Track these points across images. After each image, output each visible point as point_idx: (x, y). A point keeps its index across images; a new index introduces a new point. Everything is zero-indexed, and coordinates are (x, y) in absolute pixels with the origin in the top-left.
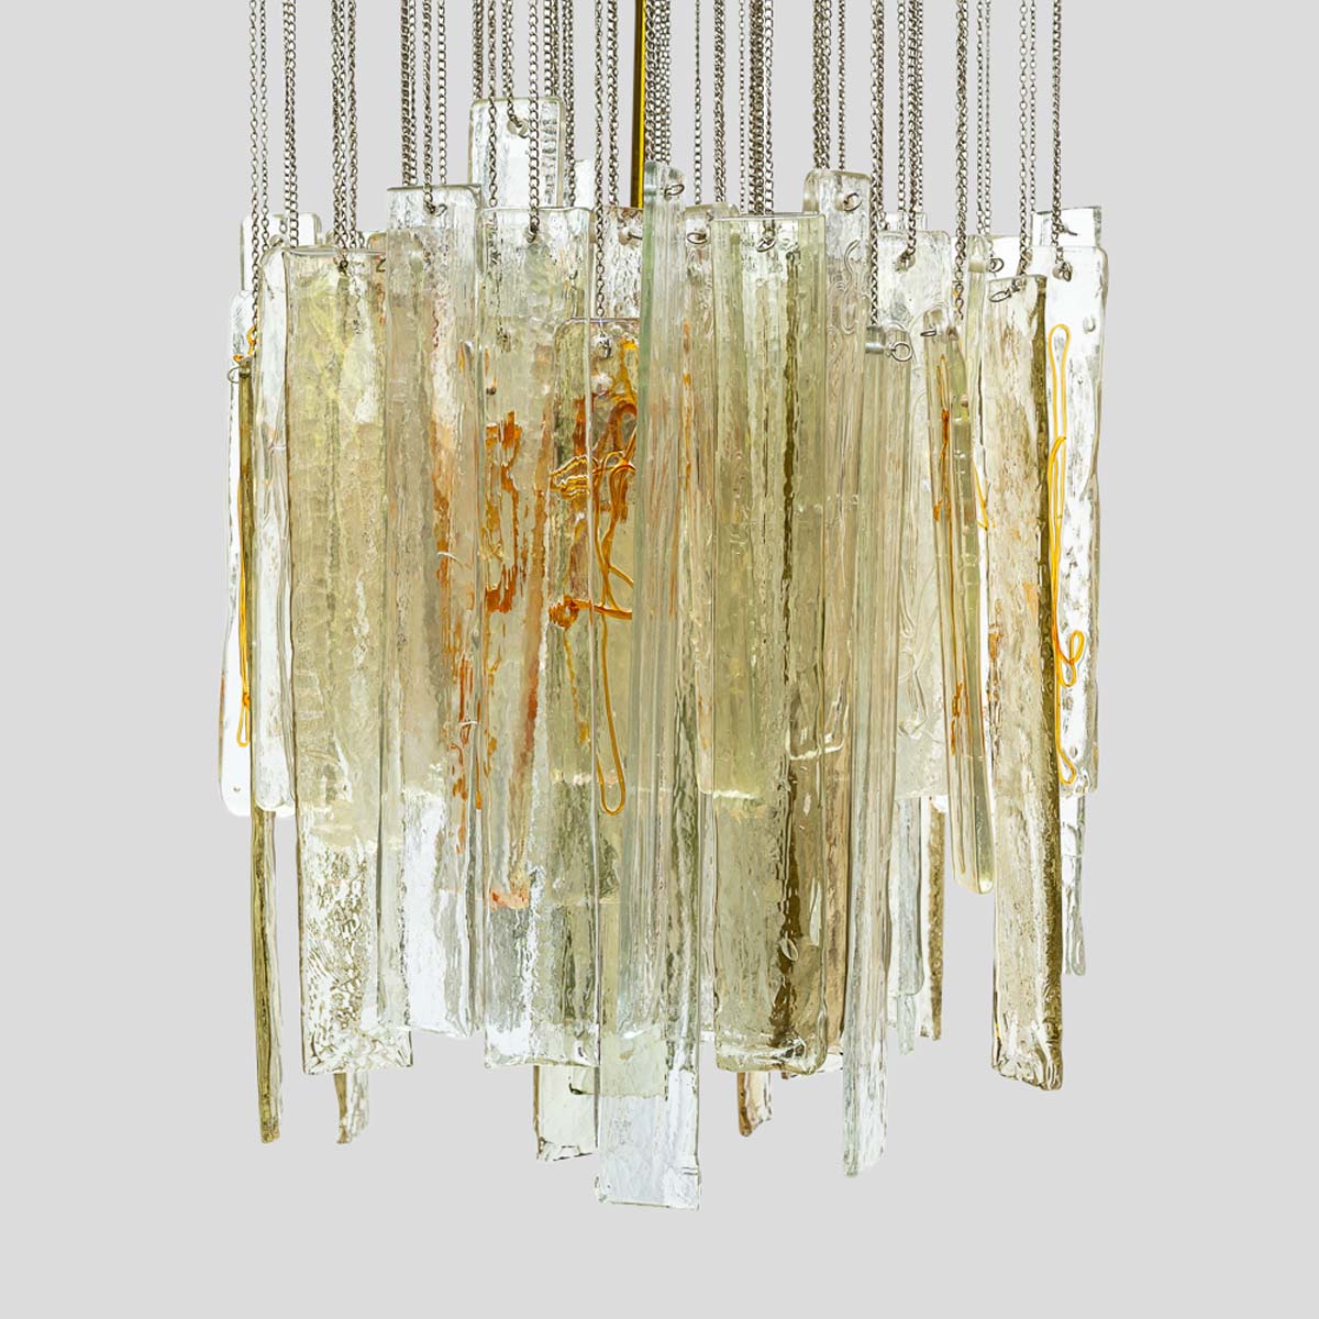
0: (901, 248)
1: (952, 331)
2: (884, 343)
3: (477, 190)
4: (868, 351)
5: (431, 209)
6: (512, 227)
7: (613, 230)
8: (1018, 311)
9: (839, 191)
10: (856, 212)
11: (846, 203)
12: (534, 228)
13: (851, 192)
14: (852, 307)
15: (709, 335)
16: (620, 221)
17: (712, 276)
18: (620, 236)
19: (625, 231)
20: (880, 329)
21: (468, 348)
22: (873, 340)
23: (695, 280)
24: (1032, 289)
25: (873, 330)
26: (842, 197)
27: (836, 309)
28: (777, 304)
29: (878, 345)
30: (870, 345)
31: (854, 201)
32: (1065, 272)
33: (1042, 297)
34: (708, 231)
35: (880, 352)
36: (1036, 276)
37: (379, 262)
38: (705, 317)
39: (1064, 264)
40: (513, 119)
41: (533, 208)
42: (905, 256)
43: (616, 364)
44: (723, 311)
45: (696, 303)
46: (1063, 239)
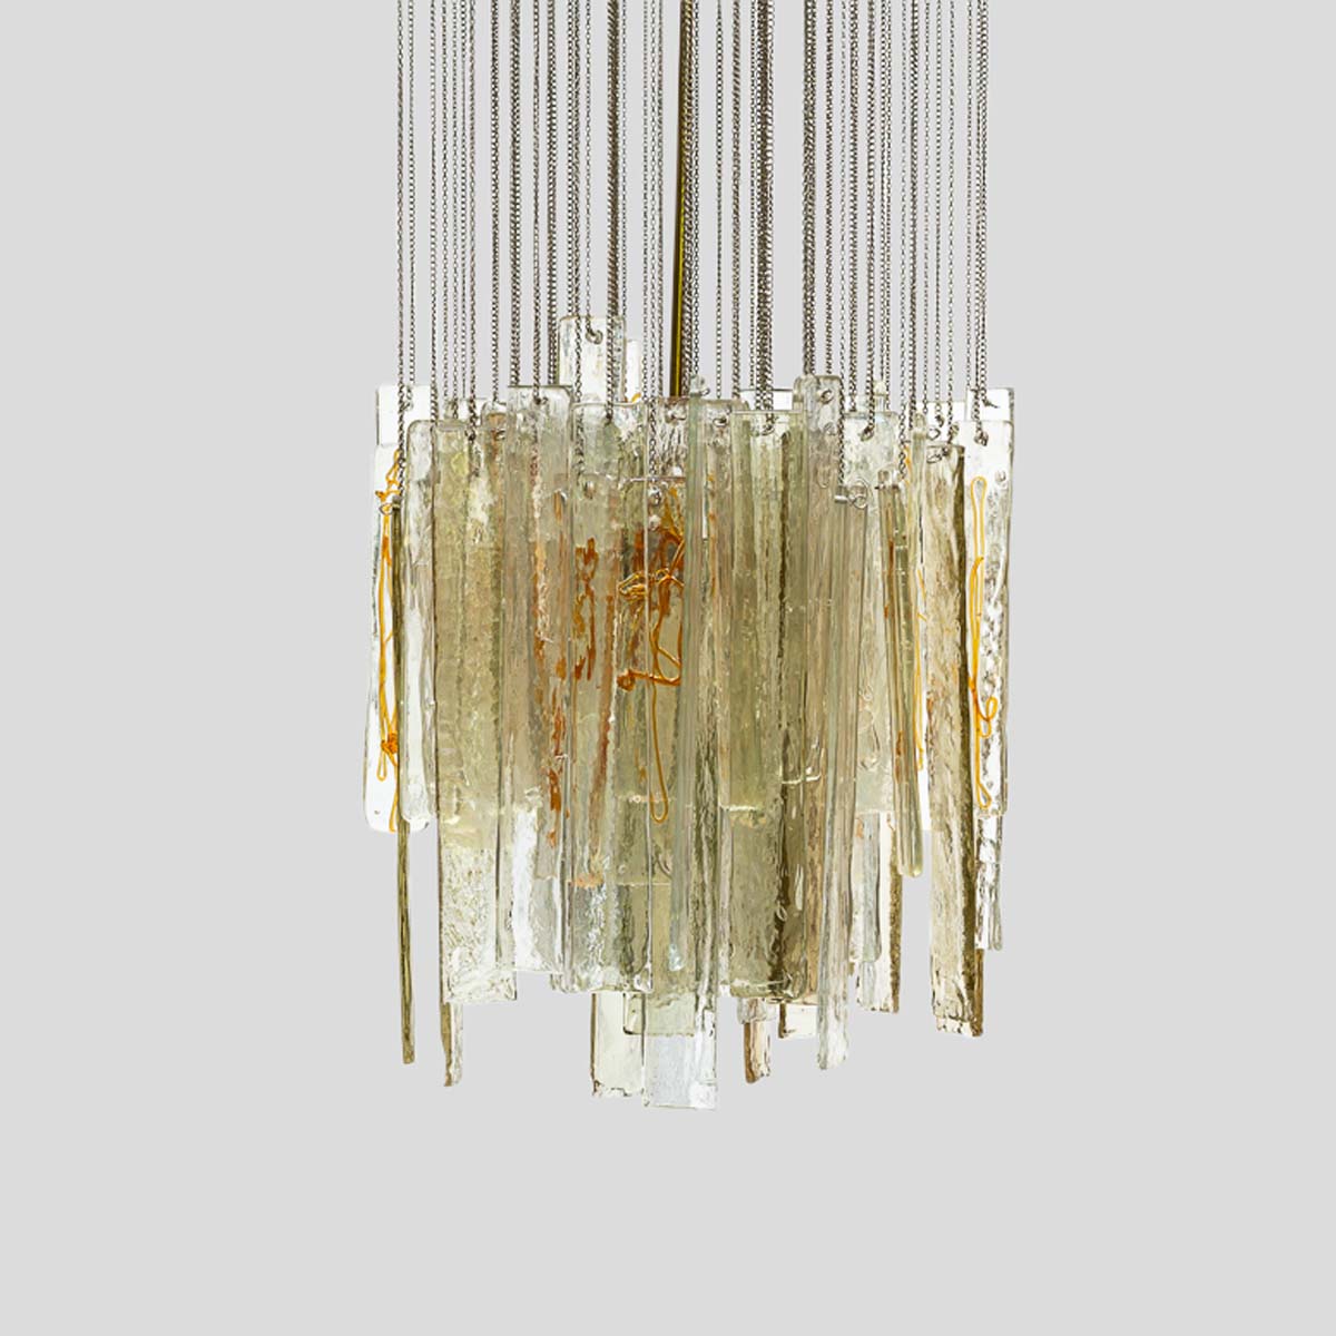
0: (864, 424)
1: (895, 487)
2: (847, 496)
3: (570, 390)
4: (837, 501)
5: (538, 401)
6: (593, 415)
7: (661, 413)
8: (945, 469)
9: (818, 388)
10: (831, 403)
11: (823, 396)
12: (609, 417)
13: (826, 389)
14: (827, 469)
15: (729, 489)
16: (666, 406)
17: (730, 448)
18: (666, 417)
19: (670, 413)
20: (845, 488)
21: (563, 498)
22: (840, 495)
23: (720, 451)
24: (955, 455)
25: (841, 489)
26: (820, 393)
27: (816, 472)
28: (775, 469)
29: (843, 498)
30: (838, 497)
31: (829, 396)
32: (983, 439)
33: (961, 460)
34: (727, 417)
35: (845, 502)
36: (957, 447)
37: (495, 435)
38: (726, 476)
39: (982, 434)
40: (590, 331)
41: (609, 403)
42: (867, 430)
43: (663, 507)
44: (737, 473)
45: (719, 466)
46: (984, 412)
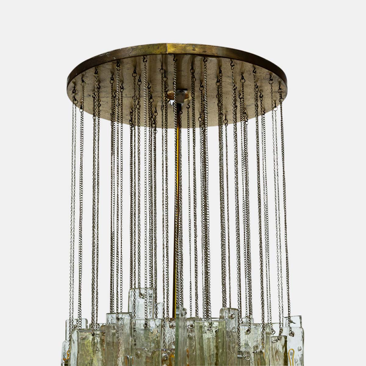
0: (247, 328)
1: (261, 352)
2: (242, 355)
3: (131, 314)
4: (238, 358)
5: (118, 319)
6: (140, 324)
7: (168, 324)
8: (279, 346)
9: (229, 313)
10: (234, 319)
11: (231, 316)
12: (146, 324)
13: (232, 313)
14: (234, 345)
15: (194, 353)
16: (170, 322)
17: (195, 337)
18: (169, 325)
19: (171, 324)
20: (241, 352)
21: (128, 358)
22: (239, 355)
23: (190, 338)
24: (283, 339)
25: (240, 352)
26: (230, 315)
27: (229, 346)
28: (213, 345)
29: (241, 356)
30: (238, 356)
31: (234, 316)
32: (292, 334)
33: (286, 341)
34: (193, 324)
35: (241, 358)
36: (284, 336)
37: (103, 333)
38: (193, 348)
39: (292, 332)
40: (141, 294)
41: (146, 319)
42: (248, 330)
43: (168, 361)
44: (198, 346)
45: (190, 344)
46: (292, 325)
